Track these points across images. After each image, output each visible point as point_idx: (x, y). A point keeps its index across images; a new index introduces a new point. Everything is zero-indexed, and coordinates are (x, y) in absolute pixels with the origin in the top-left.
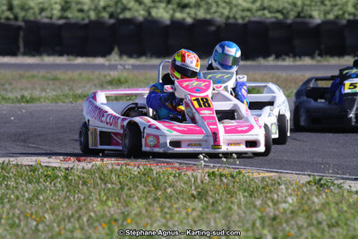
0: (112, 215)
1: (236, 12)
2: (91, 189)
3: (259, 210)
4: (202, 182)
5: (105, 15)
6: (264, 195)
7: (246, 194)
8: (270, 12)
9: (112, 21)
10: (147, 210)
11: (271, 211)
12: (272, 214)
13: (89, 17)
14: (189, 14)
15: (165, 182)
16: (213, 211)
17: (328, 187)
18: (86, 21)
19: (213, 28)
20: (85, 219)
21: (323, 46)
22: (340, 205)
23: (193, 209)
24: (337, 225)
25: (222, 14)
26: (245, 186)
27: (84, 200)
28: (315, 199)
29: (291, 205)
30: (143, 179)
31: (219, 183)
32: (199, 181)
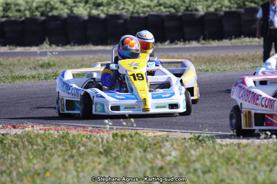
0: (36, 170)
1: (139, 9)
2: (21, 150)
3: (150, 162)
4: (107, 141)
5: (38, 14)
6: (155, 150)
7: (141, 150)
8: (165, 7)
9: (43, 18)
10: (63, 165)
11: (159, 163)
12: (159, 165)
13: (25, 15)
15: (79, 143)
16: (115, 164)
18: (23, 18)
19: (121, 21)
20: (14, 174)
21: (206, 33)
22: (212, 156)
23: (100, 163)
24: (209, 171)
25: (128, 10)
26: (141, 143)
27: (16, 159)
28: (193, 152)
29: (174, 157)
30: (62, 140)
31: (120, 142)
32: (105, 141)
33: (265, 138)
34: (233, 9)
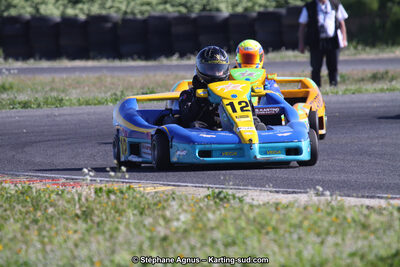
1: (134, 7)
3: (150, 230)
4: (87, 200)
6: (156, 213)
7: (136, 212)
8: (173, 6)
10: (22, 235)
11: (162, 231)
12: (162, 234)
14: (82, 10)
15: (46, 201)
16: (97, 232)
17: (228, 201)
19: (109, 25)
21: (231, 43)
22: (238, 222)
23: (75, 232)
24: (234, 243)
25: (119, 9)
26: (135, 202)
28: (210, 215)
29: (183, 222)
30: (21, 198)
31: (106, 200)
32: (83, 199)
34: (271, 9)
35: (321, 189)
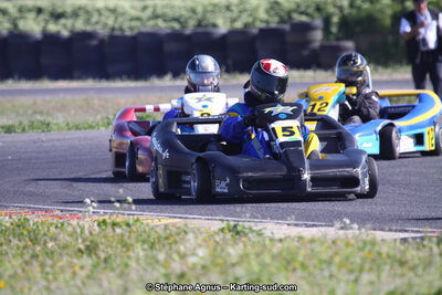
3: (163, 266)
4: (91, 233)
6: (168, 247)
7: (146, 246)
8: (165, 21)
10: (23, 270)
11: (177, 267)
12: (178, 271)
14: (65, 26)
15: (45, 235)
16: (105, 268)
17: (246, 235)
19: (94, 42)
21: (230, 62)
22: (262, 257)
23: (82, 268)
25: (106, 25)
26: (144, 236)
28: (231, 250)
29: (202, 258)
30: (17, 231)
31: (111, 234)
32: (87, 232)
33: (342, 228)
34: (273, 25)
35: (348, 221)
